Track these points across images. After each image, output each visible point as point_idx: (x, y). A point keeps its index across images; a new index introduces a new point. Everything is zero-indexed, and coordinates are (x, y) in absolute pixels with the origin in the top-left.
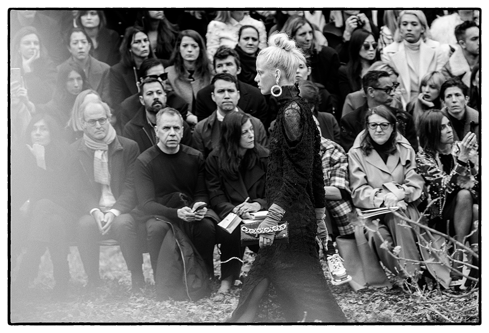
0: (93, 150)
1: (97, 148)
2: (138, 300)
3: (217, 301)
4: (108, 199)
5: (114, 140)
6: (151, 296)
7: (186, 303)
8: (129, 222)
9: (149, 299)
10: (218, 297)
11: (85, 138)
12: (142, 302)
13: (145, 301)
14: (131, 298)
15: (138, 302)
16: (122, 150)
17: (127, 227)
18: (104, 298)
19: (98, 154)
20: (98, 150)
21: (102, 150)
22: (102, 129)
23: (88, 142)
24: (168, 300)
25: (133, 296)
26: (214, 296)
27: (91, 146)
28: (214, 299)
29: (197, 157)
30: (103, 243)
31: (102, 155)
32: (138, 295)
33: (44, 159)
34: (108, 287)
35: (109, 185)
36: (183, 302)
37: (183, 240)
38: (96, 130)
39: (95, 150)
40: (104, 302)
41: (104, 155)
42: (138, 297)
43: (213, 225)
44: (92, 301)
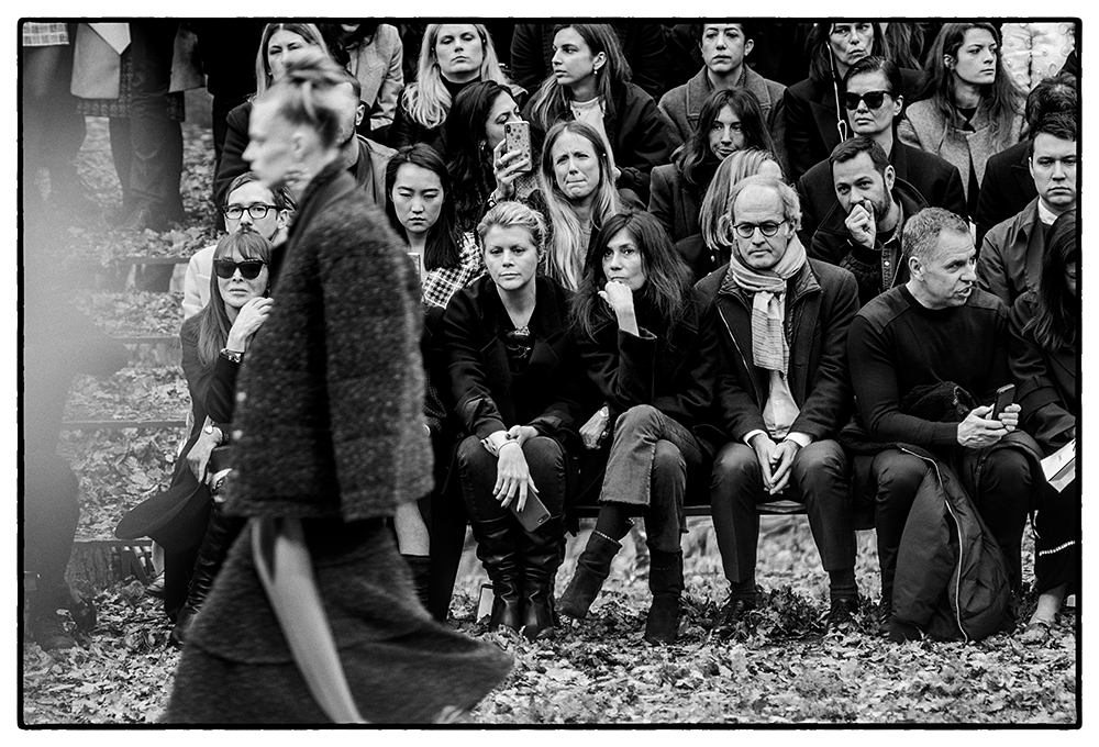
0: (749, 292)
1: (758, 287)
2: (846, 640)
3: (1030, 643)
4: (781, 407)
5: (802, 270)
6: (875, 632)
7: (959, 647)
8: (834, 460)
9: (872, 639)
10: (1031, 635)
11: (731, 266)
12: (855, 644)
13: (863, 643)
14: (830, 634)
15: (849, 644)
16: (819, 292)
17: (827, 471)
18: (766, 636)
19: (761, 302)
20: (761, 292)
21: (769, 292)
22: (766, 246)
23: (739, 273)
24: (919, 639)
25: (834, 631)
26: (1023, 631)
27: (747, 284)
28: (1024, 637)
29: (994, 314)
30: (767, 509)
31: (769, 304)
32: (846, 629)
33: (633, 310)
34: (775, 609)
35: (786, 372)
36: (952, 645)
37: (960, 501)
38: (752, 247)
39: (755, 292)
40: (767, 646)
41: (774, 302)
42: (845, 631)
43: (1026, 466)
44: (739, 641)
